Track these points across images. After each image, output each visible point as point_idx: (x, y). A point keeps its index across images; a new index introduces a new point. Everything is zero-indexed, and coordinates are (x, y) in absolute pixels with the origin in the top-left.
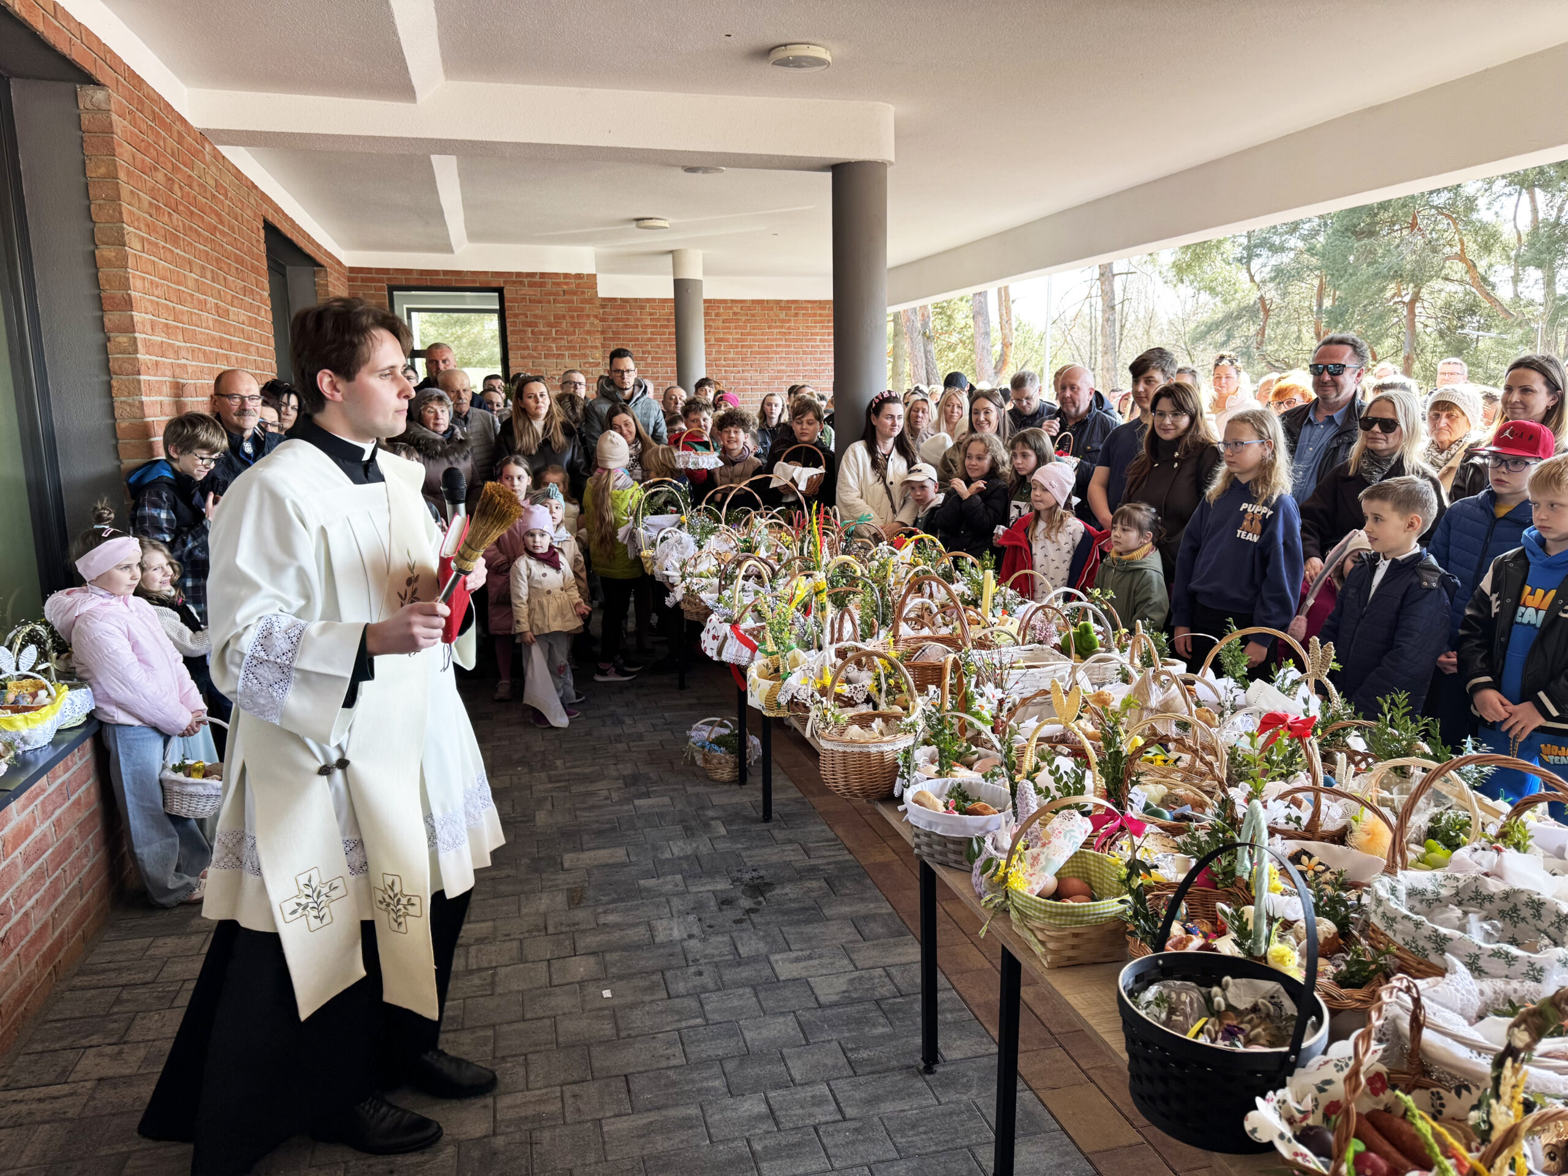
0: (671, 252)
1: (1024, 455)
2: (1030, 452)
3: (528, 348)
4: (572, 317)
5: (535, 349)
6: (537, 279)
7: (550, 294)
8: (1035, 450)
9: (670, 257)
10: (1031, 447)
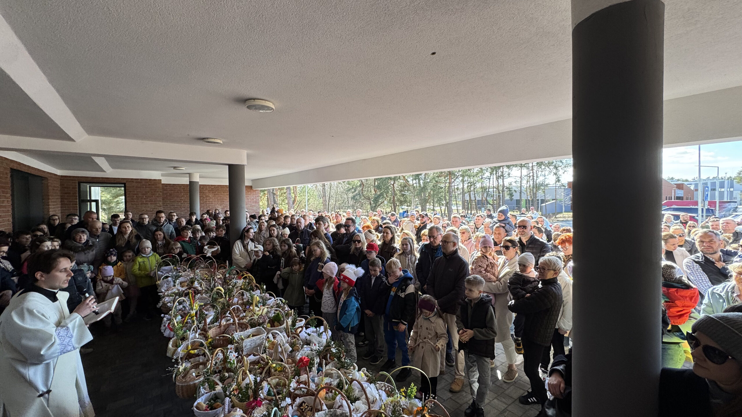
0: (189, 173)
1: (285, 246)
2: (286, 245)
3: (134, 201)
4: (152, 192)
5: (137, 202)
6: (139, 181)
7: (144, 185)
8: (287, 244)
9: (188, 175)
10: (286, 244)
